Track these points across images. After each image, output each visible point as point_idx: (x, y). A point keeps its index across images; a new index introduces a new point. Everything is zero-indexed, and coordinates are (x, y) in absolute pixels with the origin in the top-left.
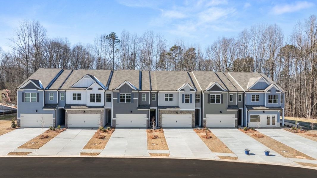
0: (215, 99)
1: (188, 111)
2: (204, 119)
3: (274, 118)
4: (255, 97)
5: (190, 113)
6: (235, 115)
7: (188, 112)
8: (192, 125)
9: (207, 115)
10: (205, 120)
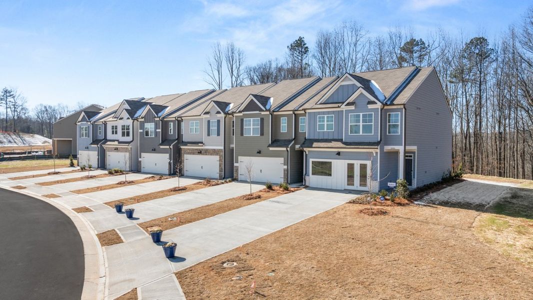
0: (252, 127)
1: (214, 149)
2: (235, 164)
3: (363, 168)
4: (326, 121)
5: (217, 154)
6: (283, 159)
7: (214, 152)
8: (220, 174)
9: (240, 158)
10: (236, 166)
